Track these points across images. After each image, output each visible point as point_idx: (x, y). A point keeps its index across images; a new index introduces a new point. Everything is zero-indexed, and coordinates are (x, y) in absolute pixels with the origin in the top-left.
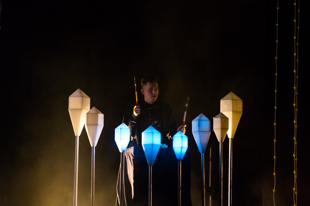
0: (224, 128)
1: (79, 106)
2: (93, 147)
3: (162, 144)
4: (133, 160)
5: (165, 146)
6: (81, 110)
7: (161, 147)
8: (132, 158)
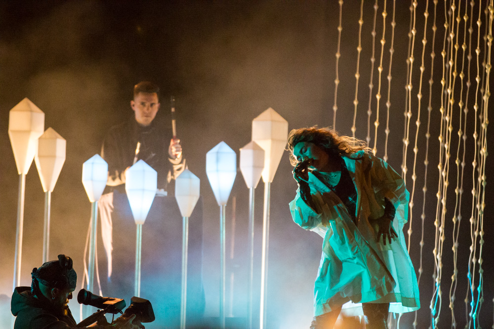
0: (258, 166)
1: (25, 126)
2: (48, 192)
3: (158, 190)
4: (112, 214)
5: (163, 193)
6: (28, 132)
7: (156, 194)
8: (109, 211)
